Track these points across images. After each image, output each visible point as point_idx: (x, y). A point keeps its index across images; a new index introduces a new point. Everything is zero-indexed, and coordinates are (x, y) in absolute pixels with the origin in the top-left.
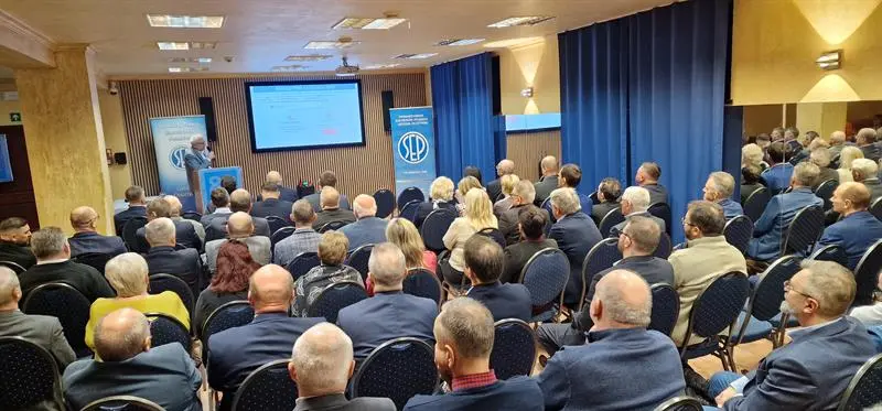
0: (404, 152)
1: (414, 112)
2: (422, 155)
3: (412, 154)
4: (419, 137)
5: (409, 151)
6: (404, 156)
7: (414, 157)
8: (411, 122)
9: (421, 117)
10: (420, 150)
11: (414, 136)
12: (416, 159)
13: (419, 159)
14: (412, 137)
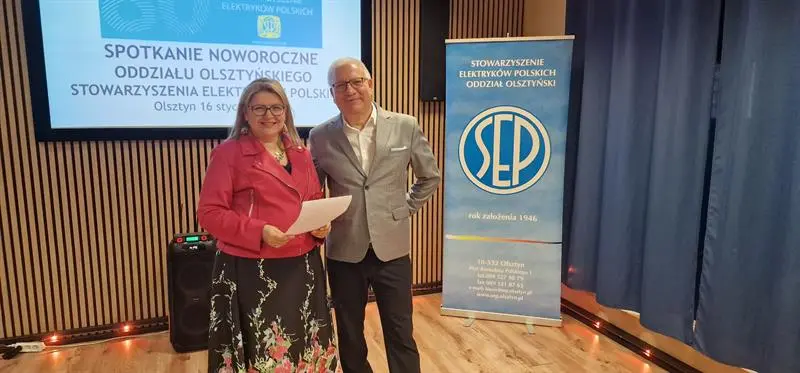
0: (474, 160)
1: (516, 52)
4: (524, 121)
5: (491, 160)
6: (474, 170)
7: (504, 176)
8: (504, 79)
9: (538, 68)
10: (521, 161)
11: (509, 118)
12: (507, 183)
13: (516, 181)
14: (502, 122)
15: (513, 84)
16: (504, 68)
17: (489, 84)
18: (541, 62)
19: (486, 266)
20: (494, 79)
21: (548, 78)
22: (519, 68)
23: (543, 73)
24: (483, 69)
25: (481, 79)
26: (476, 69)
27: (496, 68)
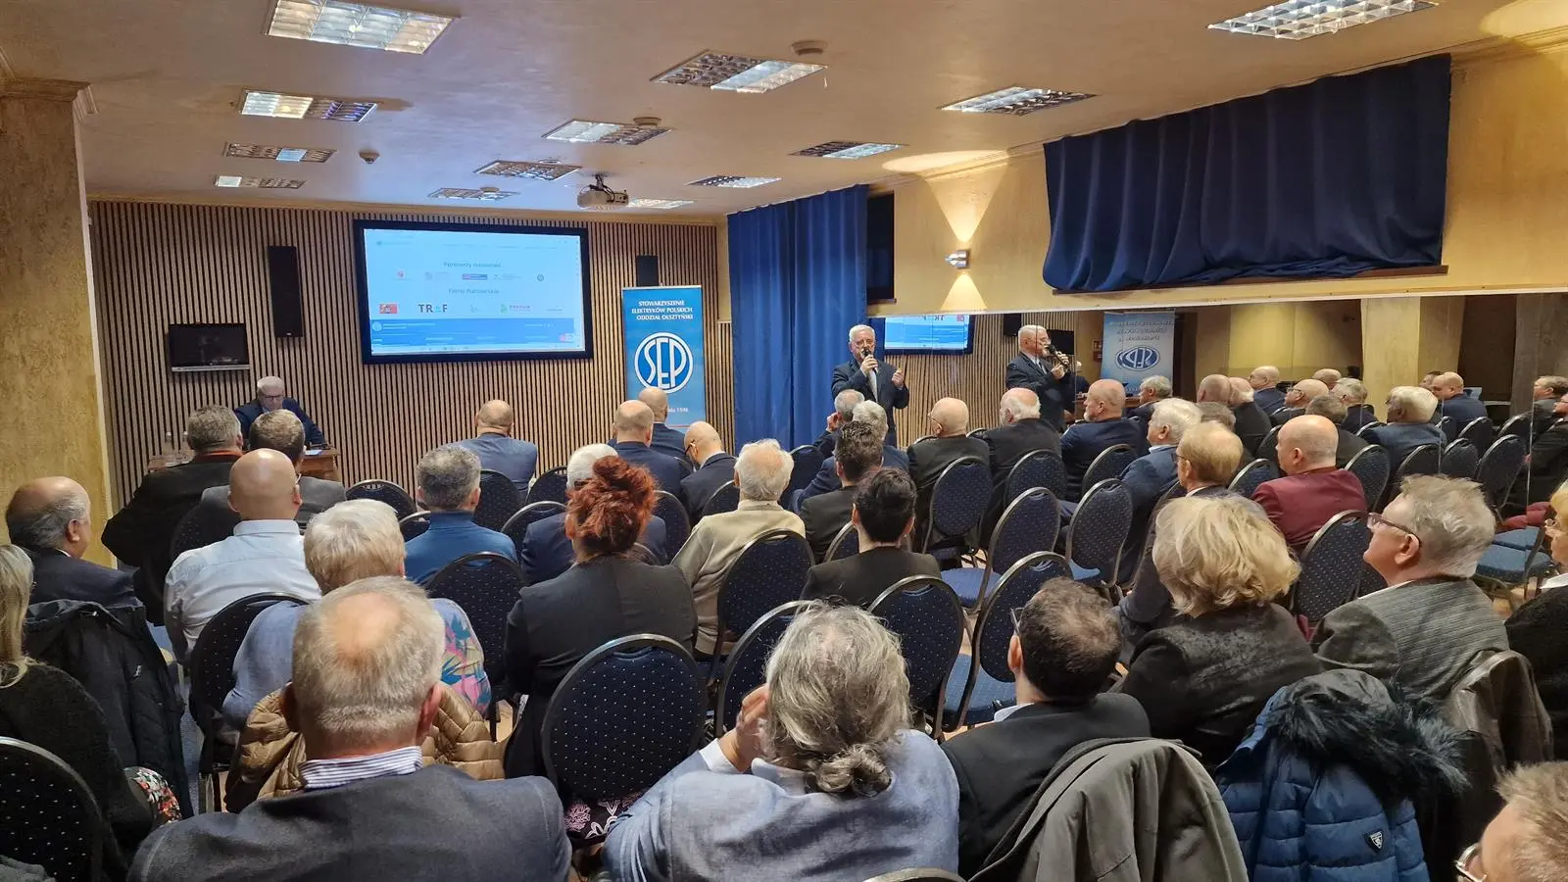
2: (679, 379)
3: (661, 375)
4: (675, 343)
5: (656, 370)
6: (645, 377)
7: (666, 381)
8: (661, 314)
9: (681, 306)
10: (676, 369)
11: (666, 341)
12: (667, 386)
13: (673, 385)
14: (662, 344)
15: (667, 317)
16: (661, 307)
17: (651, 318)
18: (682, 303)
20: (655, 314)
21: (688, 313)
22: (670, 307)
23: (685, 309)
24: (648, 307)
25: (646, 314)
26: (642, 307)
27: (655, 307)
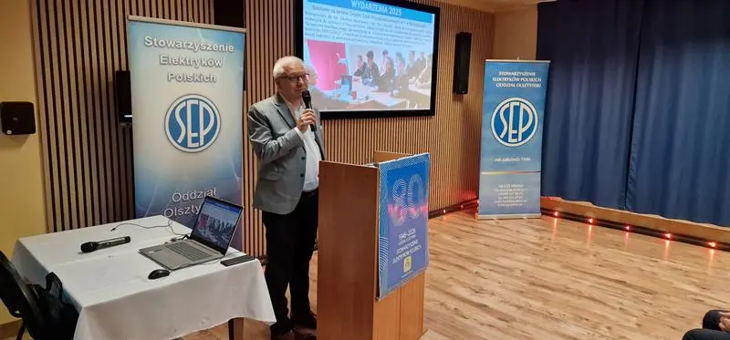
0: (499, 128)
2: (525, 135)
3: (512, 132)
4: (525, 106)
5: (508, 128)
6: (499, 133)
8: (516, 83)
9: (532, 77)
10: (523, 128)
11: (518, 104)
12: (515, 140)
13: (520, 139)
14: (515, 107)
15: (520, 85)
16: (517, 77)
17: (504, 85)
18: (534, 74)
19: (503, 188)
20: (511, 82)
21: (537, 83)
22: (523, 77)
23: (535, 79)
24: (505, 77)
25: (504, 82)
26: (501, 76)
27: (513, 76)
